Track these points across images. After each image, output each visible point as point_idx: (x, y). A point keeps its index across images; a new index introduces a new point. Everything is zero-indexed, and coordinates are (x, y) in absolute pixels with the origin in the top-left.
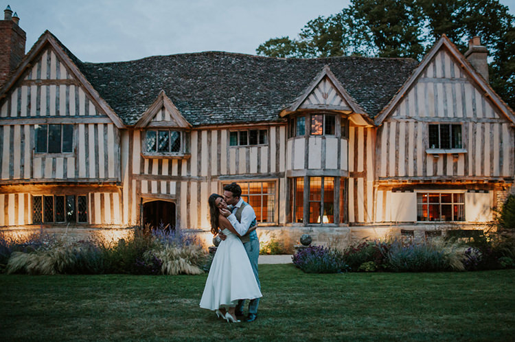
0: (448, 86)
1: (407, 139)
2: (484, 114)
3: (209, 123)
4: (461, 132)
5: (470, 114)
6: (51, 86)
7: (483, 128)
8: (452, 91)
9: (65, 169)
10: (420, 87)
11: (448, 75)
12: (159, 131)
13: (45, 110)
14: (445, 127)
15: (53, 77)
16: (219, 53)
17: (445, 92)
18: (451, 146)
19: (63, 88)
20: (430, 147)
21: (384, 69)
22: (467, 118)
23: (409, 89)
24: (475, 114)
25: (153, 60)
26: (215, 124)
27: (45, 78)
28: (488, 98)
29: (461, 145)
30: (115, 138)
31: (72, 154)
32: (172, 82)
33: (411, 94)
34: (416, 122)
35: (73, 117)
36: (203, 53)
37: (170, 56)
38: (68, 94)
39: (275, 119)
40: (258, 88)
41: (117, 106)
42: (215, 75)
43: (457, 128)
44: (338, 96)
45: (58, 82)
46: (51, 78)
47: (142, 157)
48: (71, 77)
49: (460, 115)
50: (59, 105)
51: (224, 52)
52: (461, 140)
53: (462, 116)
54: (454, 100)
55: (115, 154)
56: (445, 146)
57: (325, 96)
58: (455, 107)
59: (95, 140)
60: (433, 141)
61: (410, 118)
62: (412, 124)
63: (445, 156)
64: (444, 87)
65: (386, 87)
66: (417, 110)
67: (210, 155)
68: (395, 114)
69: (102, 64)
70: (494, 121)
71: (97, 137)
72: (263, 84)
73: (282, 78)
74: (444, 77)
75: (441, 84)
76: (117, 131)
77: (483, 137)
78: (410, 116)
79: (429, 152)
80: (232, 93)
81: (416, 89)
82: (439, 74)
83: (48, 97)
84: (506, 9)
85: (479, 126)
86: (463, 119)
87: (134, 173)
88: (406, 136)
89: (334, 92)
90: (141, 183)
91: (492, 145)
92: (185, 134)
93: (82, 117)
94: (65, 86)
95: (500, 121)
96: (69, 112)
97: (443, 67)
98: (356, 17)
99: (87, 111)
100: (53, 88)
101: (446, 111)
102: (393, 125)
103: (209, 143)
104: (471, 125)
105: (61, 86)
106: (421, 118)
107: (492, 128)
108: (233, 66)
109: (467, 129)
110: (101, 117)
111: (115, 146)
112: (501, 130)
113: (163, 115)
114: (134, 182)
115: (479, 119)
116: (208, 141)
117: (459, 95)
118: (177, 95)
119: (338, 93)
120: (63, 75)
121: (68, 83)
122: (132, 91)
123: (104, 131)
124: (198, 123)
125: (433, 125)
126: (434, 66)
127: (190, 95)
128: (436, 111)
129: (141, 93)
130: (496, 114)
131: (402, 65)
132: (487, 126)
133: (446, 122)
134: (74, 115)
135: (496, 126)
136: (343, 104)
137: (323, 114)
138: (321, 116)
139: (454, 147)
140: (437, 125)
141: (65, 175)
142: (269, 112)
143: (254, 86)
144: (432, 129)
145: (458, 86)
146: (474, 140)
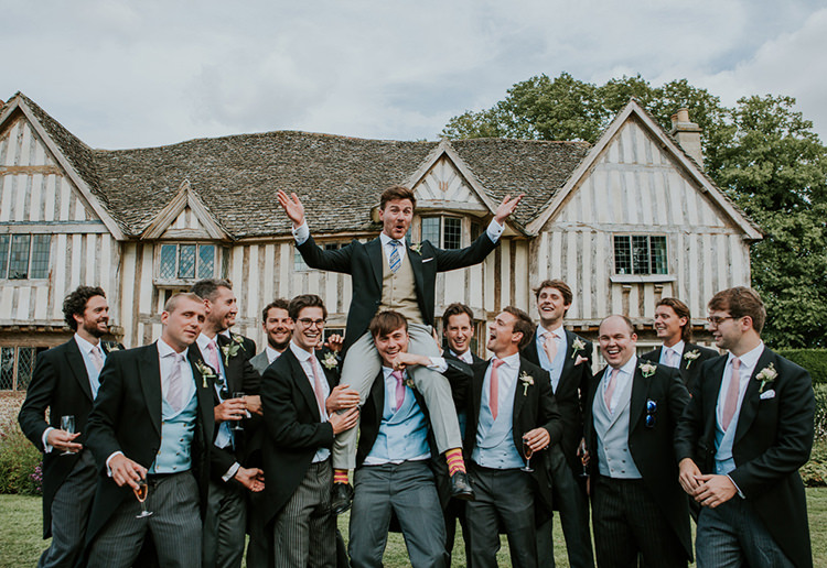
0: (643, 175)
1: (579, 259)
2: (701, 220)
3: (260, 232)
4: (665, 248)
5: (678, 220)
6: (20, 176)
7: (700, 242)
8: (649, 184)
9: (32, 305)
10: (599, 175)
11: (642, 159)
12: (181, 245)
13: (9, 212)
14: (640, 241)
15: (24, 163)
16: (293, 134)
17: (638, 184)
18: (650, 271)
19: (38, 178)
20: (617, 272)
21: (544, 157)
22: (675, 227)
23: (581, 180)
24: (686, 220)
25: (195, 143)
26: (270, 235)
27: (13, 164)
28: (706, 194)
29: (666, 270)
30: (114, 257)
31: (45, 281)
32: (217, 174)
33: (585, 187)
34: (594, 232)
35: (49, 223)
36: (270, 133)
37: (220, 139)
38: (44, 187)
39: (366, 226)
40: (346, 182)
41: (126, 208)
42: (282, 164)
43: (659, 241)
44: (465, 187)
45: (29, 171)
46: (21, 165)
47: (155, 286)
48: (51, 163)
49: (663, 221)
50: (29, 204)
51: (300, 132)
52: (666, 261)
53: (666, 223)
54: (654, 198)
55: (111, 281)
56: (642, 270)
57: (444, 187)
58: (654, 209)
59: (82, 259)
60: (622, 263)
61: (583, 226)
62: (587, 235)
63: (641, 285)
64: (637, 178)
65: (546, 182)
66: (595, 214)
67: (261, 284)
68: (560, 219)
69: (120, 151)
70: (716, 230)
71: (85, 254)
72: (355, 176)
73: (386, 168)
74: (636, 163)
75: (632, 173)
76: (116, 246)
77: (701, 255)
78: (584, 222)
79: (615, 279)
80: (306, 190)
81: (592, 181)
82: (628, 158)
83: (14, 193)
84: (717, 100)
85: (693, 238)
86: (668, 226)
87: (141, 311)
88: (578, 253)
89: (458, 180)
90: (151, 329)
91: (715, 270)
92: (221, 251)
93: (62, 223)
94: (41, 176)
95: (726, 231)
96: (44, 216)
97: (634, 147)
98: (517, 113)
99: (71, 214)
100: (23, 178)
101: (640, 216)
102: (557, 236)
103: (262, 264)
104: (680, 236)
105: (35, 175)
106: (602, 225)
107: (714, 242)
108: (313, 151)
109: (674, 242)
110: (93, 223)
111: (111, 268)
112: (728, 244)
113: (188, 221)
114: (141, 325)
115: (692, 228)
116: (259, 261)
117: (660, 190)
118: (219, 192)
119: (465, 182)
120: (40, 158)
121: (46, 172)
122: (153, 187)
123: (97, 245)
124: (243, 233)
125: (621, 238)
126: (620, 145)
127: (239, 192)
128: (626, 215)
129: (166, 189)
130: (719, 220)
131: (571, 151)
132: (707, 239)
133: (640, 232)
134: (52, 220)
135: (721, 238)
136: (473, 200)
137: (440, 216)
138: (438, 219)
139: (654, 272)
140: (627, 238)
141: (32, 314)
142: (358, 216)
143: (342, 179)
144: (621, 243)
145: (657, 176)
146: (687, 261)
